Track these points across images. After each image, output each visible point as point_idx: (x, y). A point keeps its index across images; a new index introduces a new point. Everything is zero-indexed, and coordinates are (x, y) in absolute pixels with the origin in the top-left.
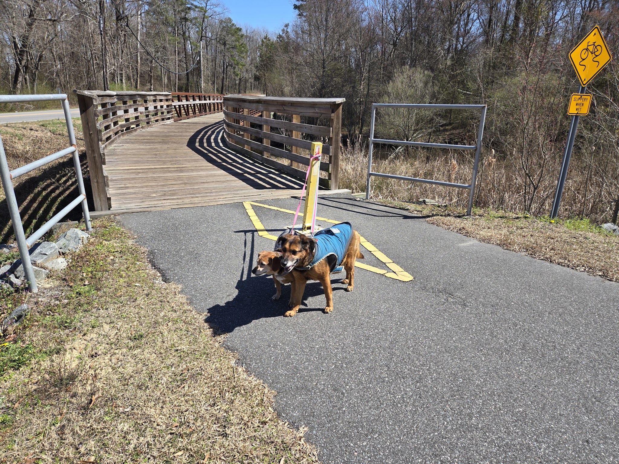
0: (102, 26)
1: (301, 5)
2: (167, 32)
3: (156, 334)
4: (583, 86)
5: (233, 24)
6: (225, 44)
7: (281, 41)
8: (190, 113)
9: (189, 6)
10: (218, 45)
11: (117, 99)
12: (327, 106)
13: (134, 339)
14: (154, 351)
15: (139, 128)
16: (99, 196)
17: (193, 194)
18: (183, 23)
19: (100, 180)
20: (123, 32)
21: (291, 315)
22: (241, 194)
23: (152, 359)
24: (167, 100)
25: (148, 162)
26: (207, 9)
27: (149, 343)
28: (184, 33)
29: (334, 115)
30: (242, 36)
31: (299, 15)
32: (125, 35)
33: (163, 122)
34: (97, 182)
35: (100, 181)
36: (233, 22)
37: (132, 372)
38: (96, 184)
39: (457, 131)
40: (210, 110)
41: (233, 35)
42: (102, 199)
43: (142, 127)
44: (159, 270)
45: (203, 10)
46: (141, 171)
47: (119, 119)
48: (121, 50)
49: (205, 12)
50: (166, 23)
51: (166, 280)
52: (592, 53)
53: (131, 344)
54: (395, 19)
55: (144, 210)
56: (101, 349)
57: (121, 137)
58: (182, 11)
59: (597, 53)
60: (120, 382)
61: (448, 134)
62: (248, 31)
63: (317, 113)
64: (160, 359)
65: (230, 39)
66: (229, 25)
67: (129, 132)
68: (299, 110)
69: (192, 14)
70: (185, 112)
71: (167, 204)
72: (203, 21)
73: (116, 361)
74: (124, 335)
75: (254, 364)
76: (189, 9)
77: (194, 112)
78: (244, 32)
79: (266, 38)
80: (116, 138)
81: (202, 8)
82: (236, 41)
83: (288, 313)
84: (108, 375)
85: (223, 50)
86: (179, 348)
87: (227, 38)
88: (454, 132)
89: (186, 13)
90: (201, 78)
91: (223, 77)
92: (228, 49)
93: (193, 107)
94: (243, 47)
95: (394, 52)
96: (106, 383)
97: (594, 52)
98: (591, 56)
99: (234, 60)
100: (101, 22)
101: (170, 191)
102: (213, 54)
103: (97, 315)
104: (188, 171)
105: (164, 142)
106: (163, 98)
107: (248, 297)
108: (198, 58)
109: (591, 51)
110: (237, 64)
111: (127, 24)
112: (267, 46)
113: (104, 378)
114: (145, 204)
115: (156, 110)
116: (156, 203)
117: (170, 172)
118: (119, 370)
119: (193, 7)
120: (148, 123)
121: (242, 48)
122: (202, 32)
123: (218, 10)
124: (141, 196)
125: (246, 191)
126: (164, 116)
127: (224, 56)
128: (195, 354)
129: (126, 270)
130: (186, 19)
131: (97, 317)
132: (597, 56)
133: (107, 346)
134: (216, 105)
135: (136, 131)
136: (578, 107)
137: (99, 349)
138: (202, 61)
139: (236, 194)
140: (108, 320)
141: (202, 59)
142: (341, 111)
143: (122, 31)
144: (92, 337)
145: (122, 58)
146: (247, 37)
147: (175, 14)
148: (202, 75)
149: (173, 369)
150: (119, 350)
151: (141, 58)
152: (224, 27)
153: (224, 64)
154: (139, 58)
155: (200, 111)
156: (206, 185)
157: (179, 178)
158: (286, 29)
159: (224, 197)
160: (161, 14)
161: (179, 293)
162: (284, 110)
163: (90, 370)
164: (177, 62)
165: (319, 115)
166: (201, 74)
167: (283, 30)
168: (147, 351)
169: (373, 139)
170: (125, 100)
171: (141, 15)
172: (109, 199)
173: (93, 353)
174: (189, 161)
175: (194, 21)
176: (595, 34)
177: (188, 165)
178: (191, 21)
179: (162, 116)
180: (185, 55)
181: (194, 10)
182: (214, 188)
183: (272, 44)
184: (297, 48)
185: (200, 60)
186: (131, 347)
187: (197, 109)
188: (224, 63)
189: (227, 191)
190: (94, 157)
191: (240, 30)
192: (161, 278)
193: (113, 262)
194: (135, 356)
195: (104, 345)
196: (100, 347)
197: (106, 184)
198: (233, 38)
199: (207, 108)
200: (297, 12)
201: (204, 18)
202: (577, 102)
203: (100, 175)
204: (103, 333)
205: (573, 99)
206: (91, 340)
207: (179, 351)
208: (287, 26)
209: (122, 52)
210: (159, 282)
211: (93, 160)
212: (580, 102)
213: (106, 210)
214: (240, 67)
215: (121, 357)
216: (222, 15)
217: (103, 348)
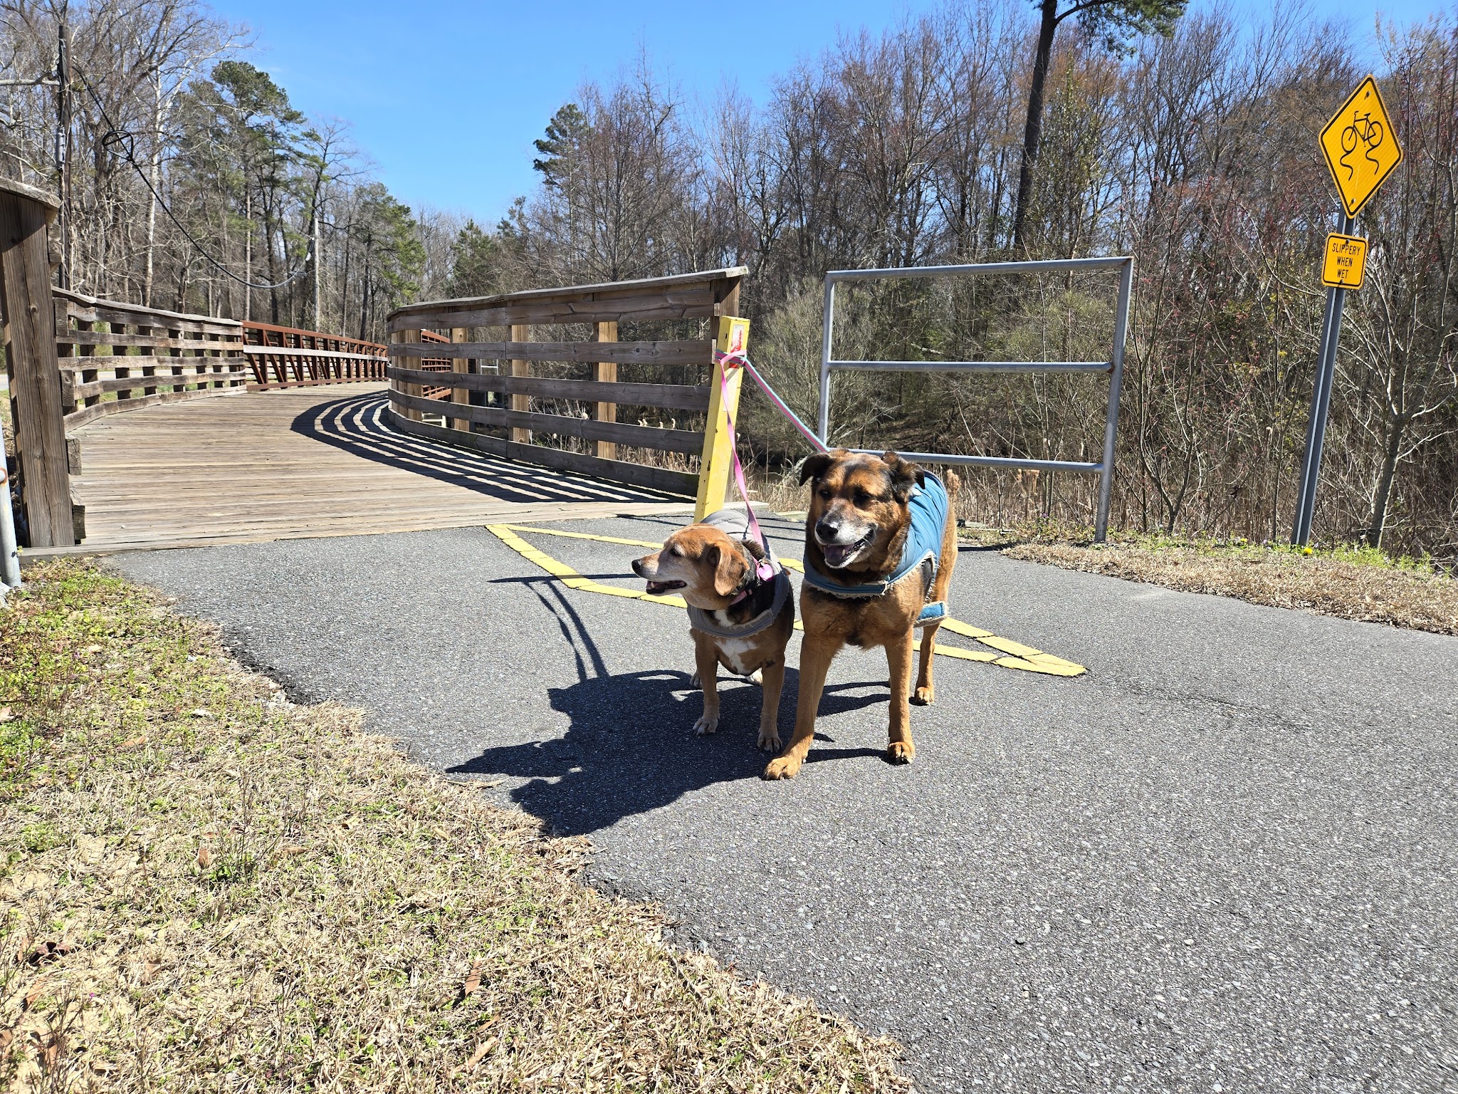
0: (62, 150)
1: (553, 162)
2: (226, 208)
3: (309, 856)
4: (1350, 217)
5: (390, 199)
6: (369, 241)
7: (507, 234)
8: (289, 375)
9: (281, 152)
10: (353, 242)
11: (98, 314)
12: (701, 287)
13: (219, 879)
14: (313, 916)
15: (153, 398)
16: (47, 500)
17: (335, 512)
18: (268, 189)
19: (53, 452)
20: (112, 201)
21: (789, 771)
22: (473, 511)
23: (314, 950)
24: (230, 339)
25: (186, 455)
26: (326, 162)
27: (285, 891)
28: (269, 213)
29: (721, 307)
30: (411, 224)
31: (547, 182)
32: (116, 208)
33: (219, 389)
34: (44, 457)
35: (54, 455)
36: (389, 194)
37: (232, 1010)
38: (38, 464)
39: (918, 432)
40: (338, 375)
41: (389, 223)
42: (54, 510)
43: (163, 397)
44: (270, 671)
45: (316, 162)
46: (171, 471)
47: (99, 366)
48: (104, 244)
49: (322, 167)
50: (224, 187)
51: (299, 698)
52: (1364, 140)
53: (208, 899)
54: (763, 196)
55: (192, 543)
56: (69, 929)
57: (105, 413)
58: (266, 161)
59: (1374, 141)
60: (177, 1061)
61: (898, 436)
62: (426, 216)
63: (671, 307)
64: (348, 945)
65: (382, 231)
66: (380, 199)
67: (127, 403)
68: (617, 308)
69: (288, 171)
70: (277, 372)
71: (262, 533)
72: (317, 187)
73: (149, 969)
74: (173, 868)
75: (742, 939)
76: (282, 158)
77: (299, 375)
78: (414, 215)
79: (471, 227)
80: (89, 412)
81: (314, 159)
82: (396, 234)
83: (776, 766)
84: (114, 1032)
85: (365, 253)
86: (419, 898)
87: (374, 227)
88: (912, 432)
89: (275, 167)
90: (313, 302)
91: (364, 314)
92: (377, 252)
93: (296, 364)
94: (413, 249)
95: (764, 266)
96: (107, 1067)
97: (1368, 138)
98: (1362, 147)
99: (391, 278)
100: (62, 141)
101: (262, 506)
102: (339, 264)
103: (47, 809)
104: (308, 471)
105: (223, 424)
106: (220, 332)
107: (610, 731)
108: (309, 255)
109: (1362, 133)
110: (400, 286)
111: (131, 155)
112: (473, 245)
113: (98, 1048)
114: (195, 531)
115: (201, 361)
116: (226, 529)
117: (253, 472)
118: (169, 1004)
119: (293, 155)
120: (178, 389)
121: (411, 253)
122: (313, 212)
123: (352, 163)
124: (178, 516)
125: (486, 506)
126: (220, 376)
127: (367, 268)
128: (490, 916)
129: (151, 676)
130: (274, 182)
131: (51, 816)
132: (1374, 147)
133: (98, 914)
134: (353, 365)
135: (145, 404)
136: (1341, 267)
137: (65, 929)
138: (317, 265)
139: (460, 511)
140: (101, 821)
141: (317, 259)
142: (736, 300)
143: (108, 199)
144: (28, 885)
145: (105, 262)
146: (422, 228)
147: (246, 169)
148: (318, 298)
149: (415, 981)
150: (155, 926)
151: (156, 265)
152: (366, 203)
153: (366, 287)
154: (150, 265)
155: (314, 375)
156: (366, 496)
157: (283, 482)
158: (518, 208)
159: (429, 517)
160: (211, 164)
161: (361, 729)
162: (574, 313)
163: (27, 1014)
164: (249, 275)
165: (679, 311)
166: (314, 294)
167: (512, 212)
168: (280, 920)
169: (829, 361)
170: (119, 322)
171: (159, 163)
172: (78, 511)
173: (39, 945)
174: (305, 455)
175: (293, 187)
176: (1368, 94)
177: (303, 460)
178: (286, 185)
179: (215, 376)
180: (270, 260)
181: (295, 162)
182: (393, 501)
183: (486, 240)
184: (547, 249)
185: (312, 262)
186: (209, 912)
187: (306, 369)
188: (366, 283)
189: (433, 506)
190: (39, 381)
191: (407, 211)
192: (281, 695)
193: (101, 660)
194: (233, 944)
195: (83, 914)
196: (69, 923)
197: (71, 466)
198: (390, 229)
199: (332, 369)
200: (541, 175)
201: (319, 180)
202: (1340, 255)
203: (54, 436)
204: (80, 868)
205: (1331, 247)
206: (26, 897)
207: (419, 911)
208: (520, 202)
209: (108, 246)
210: (279, 704)
211: (35, 390)
212: (1345, 254)
213: (66, 544)
214: (407, 292)
215: (170, 955)
216: (363, 177)
217: (81, 925)
